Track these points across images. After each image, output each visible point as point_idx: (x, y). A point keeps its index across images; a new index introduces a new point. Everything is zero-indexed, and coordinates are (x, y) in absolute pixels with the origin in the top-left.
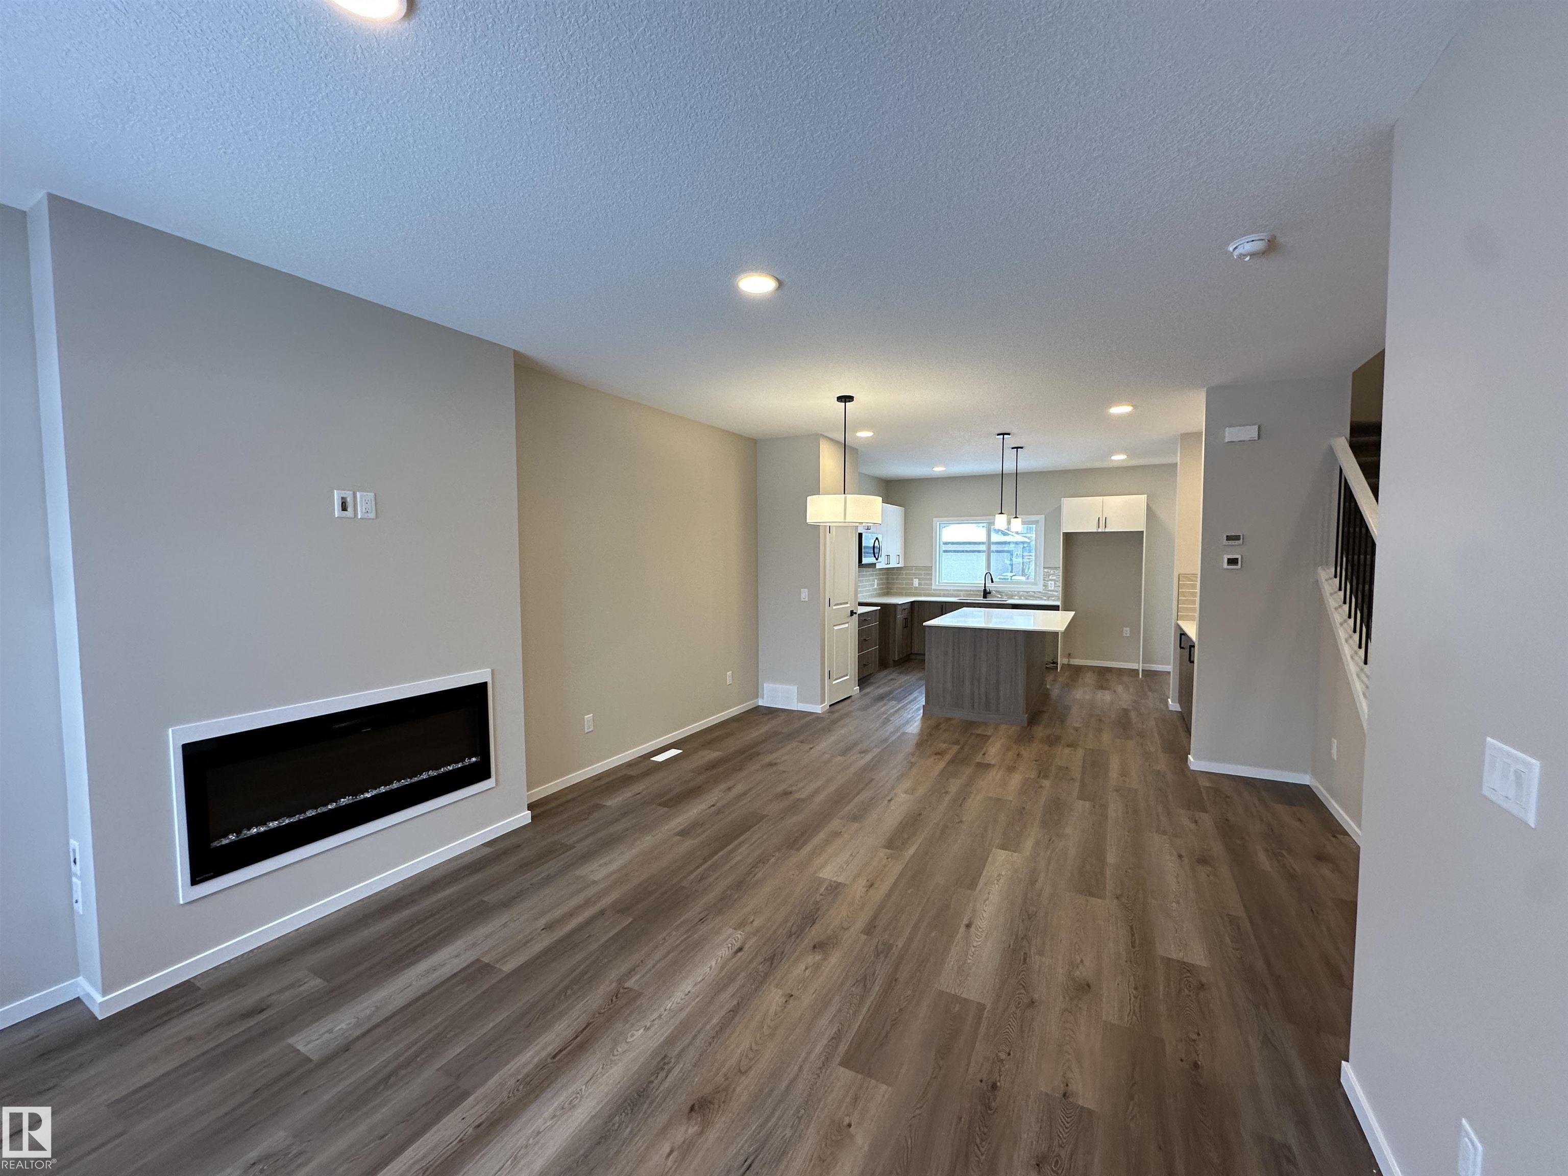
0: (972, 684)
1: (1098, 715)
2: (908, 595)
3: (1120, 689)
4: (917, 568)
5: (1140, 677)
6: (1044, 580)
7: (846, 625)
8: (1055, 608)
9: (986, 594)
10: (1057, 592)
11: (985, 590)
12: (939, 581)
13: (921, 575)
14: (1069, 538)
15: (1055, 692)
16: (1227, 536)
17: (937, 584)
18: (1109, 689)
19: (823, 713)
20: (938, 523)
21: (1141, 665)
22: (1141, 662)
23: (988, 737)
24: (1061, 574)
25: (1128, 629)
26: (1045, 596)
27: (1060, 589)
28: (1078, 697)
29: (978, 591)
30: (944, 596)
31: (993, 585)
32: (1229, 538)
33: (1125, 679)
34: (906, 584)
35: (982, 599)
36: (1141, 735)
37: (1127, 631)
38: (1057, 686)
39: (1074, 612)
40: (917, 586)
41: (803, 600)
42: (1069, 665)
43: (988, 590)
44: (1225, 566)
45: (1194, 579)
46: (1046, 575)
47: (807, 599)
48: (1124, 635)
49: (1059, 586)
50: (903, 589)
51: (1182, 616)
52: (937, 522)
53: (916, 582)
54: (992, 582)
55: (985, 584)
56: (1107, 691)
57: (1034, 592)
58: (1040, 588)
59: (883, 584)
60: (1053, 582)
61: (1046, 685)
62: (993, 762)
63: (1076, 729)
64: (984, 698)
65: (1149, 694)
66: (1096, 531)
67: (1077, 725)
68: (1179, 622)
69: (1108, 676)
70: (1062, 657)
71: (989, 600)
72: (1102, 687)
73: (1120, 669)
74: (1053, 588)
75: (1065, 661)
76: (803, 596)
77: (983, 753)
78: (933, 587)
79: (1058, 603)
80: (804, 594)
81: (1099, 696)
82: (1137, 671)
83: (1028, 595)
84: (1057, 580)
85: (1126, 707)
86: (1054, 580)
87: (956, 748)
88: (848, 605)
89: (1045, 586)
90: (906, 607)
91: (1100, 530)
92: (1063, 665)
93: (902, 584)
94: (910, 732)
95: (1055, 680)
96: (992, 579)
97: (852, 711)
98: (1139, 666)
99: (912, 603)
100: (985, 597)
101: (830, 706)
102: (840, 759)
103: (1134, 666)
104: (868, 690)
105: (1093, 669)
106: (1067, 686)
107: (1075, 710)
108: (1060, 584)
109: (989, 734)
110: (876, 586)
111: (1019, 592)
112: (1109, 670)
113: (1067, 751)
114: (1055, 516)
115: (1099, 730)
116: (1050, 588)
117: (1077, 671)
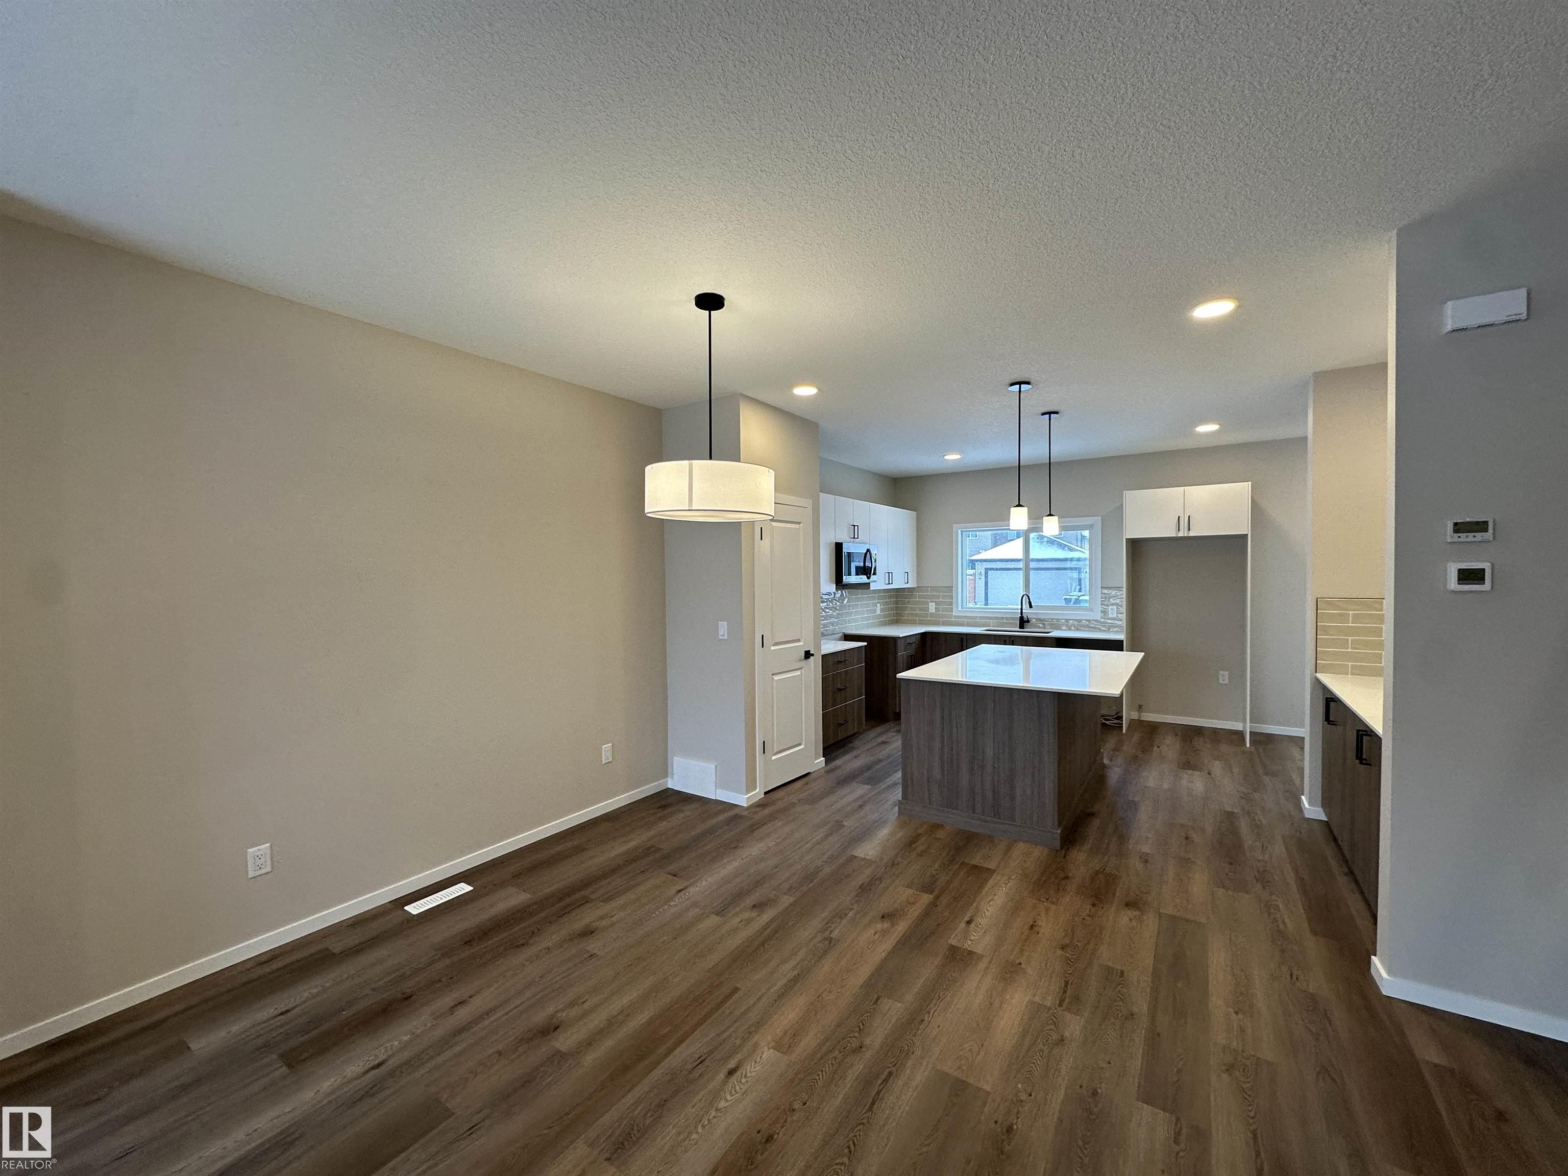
0: (971, 771)
1: (1182, 826)
2: (922, 623)
3: (1217, 767)
4: (934, 589)
5: (1248, 745)
6: (1102, 604)
7: (798, 673)
8: (1116, 646)
9: (1023, 622)
10: (1121, 620)
11: (1022, 618)
12: (962, 605)
13: (938, 597)
14: (1136, 547)
15: (1114, 775)
16: (1456, 524)
17: (960, 609)
18: (1200, 770)
19: (748, 808)
20: (960, 531)
21: (1248, 724)
22: (1248, 721)
23: (991, 872)
24: (1124, 596)
25: (1226, 673)
26: (1104, 626)
27: (1124, 616)
28: (1151, 783)
29: (1013, 618)
30: (969, 625)
31: (1031, 611)
32: (1459, 528)
33: (1224, 748)
34: (921, 609)
35: (1018, 629)
36: (1264, 878)
37: (1224, 677)
38: (1120, 760)
39: (1143, 654)
40: (934, 611)
41: (721, 637)
42: (1140, 722)
43: (1025, 617)
44: (1452, 582)
45: (1377, 605)
46: (1106, 597)
47: (726, 637)
48: (1221, 682)
49: (1123, 613)
50: (916, 615)
51: (1324, 666)
52: (958, 529)
53: (932, 607)
54: (1031, 606)
55: (1022, 609)
56: (1196, 773)
57: (1089, 621)
58: (1098, 616)
59: (892, 609)
60: (1115, 607)
61: (1102, 759)
62: (979, 950)
63: (1145, 859)
64: (989, 794)
65: (1266, 779)
66: (1174, 535)
67: (1146, 849)
68: (1319, 675)
69: (1199, 742)
70: (1128, 710)
71: (1028, 632)
72: (1187, 765)
73: (1215, 731)
74: (1115, 616)
75: (1135, 715)
76: (721, 632)
77: (967, 919)
78: (954, 614)
79: (1121, 637)
80: (723, 629)
81: (1184, 782)
82: (1240, 734)
83: (1079, 626)
84: (1120, 604)
85: (1229, 810)
86: (1117, 604)
87: (926, 898)
88: (801, 643)
89: (1104, 612)
90: (913, 640)
91: (1181, 534)
92: (1132, 722)
93: (914, 609)
94: (862, 856)
95: (1116, 749)
96: (1030, 603)
97: (793, 805)
98: (1247, 727)
99: (924, 635)
100: (1022, 626)
101: (766, 793)
102: (714, 920)
103: (1237, 726)
104: (838, 762)
105: (1173, 727)
106: (1137, 761)
107: (1144, 814)
108: (1124, 610)
109: (992, 866)
110: (878, 612)
111: (1067, 620)
112: (1198, 731)
113: (1125, 918)
114: (1117, 516)
115: (1185, 863)
116: (1111, 616)
117: (1152, 730)
